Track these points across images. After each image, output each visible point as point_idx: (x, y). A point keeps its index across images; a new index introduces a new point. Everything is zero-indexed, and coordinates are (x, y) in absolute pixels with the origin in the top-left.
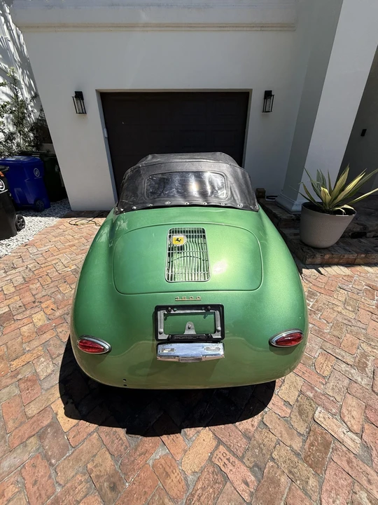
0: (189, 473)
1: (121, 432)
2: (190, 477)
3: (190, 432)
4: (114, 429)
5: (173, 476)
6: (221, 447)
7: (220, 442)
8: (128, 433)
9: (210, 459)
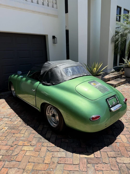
0: (126, 142)
1: (106, 147)
2: (127, 142)
3: (118, 137)
4: (104, 148)
5: (125, 144)
6: (126, 135)
7: (125, 135)
8: (107, 147)
9: (127, 138)
